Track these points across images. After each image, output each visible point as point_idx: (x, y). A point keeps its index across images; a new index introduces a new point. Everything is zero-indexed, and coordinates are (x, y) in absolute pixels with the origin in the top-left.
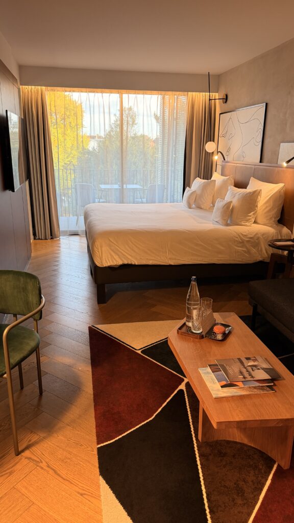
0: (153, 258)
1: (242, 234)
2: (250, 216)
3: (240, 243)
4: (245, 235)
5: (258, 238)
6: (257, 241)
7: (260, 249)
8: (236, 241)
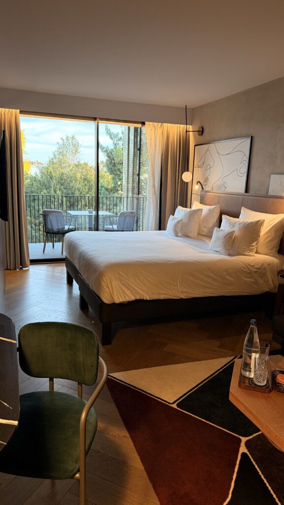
0: (164, 292)
1: (249, 265)
2: (253, 246)
3: (249, 273)
4: (253, 266)
5: (265, 269)
6: (263, 271)
7: (266, 279)
8: (245, 272)
